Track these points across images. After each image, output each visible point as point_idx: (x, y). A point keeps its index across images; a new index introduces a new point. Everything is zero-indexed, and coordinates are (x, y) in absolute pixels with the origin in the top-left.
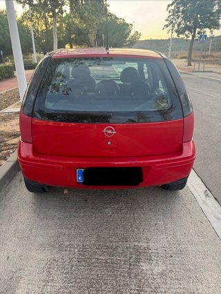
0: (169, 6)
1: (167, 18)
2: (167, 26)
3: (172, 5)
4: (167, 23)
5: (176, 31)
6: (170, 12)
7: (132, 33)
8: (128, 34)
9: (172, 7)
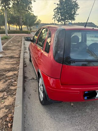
0: (54, 10)
1: (54, 15)
2: (54, 18)
3: (56, 9)
4: (54, 17)
5: (58, 20)
6: (55, 12)
7: (38, 20)
8: (36, 20)
9: (56, 10)
